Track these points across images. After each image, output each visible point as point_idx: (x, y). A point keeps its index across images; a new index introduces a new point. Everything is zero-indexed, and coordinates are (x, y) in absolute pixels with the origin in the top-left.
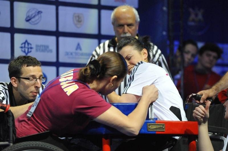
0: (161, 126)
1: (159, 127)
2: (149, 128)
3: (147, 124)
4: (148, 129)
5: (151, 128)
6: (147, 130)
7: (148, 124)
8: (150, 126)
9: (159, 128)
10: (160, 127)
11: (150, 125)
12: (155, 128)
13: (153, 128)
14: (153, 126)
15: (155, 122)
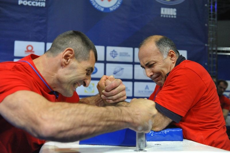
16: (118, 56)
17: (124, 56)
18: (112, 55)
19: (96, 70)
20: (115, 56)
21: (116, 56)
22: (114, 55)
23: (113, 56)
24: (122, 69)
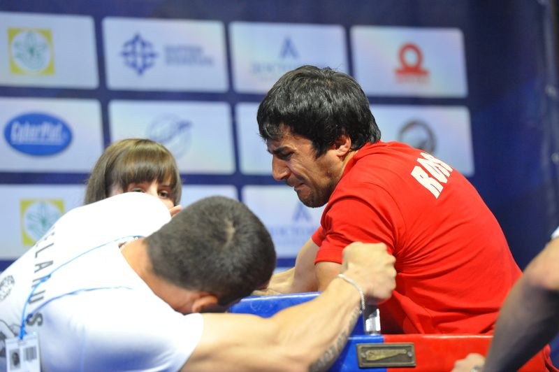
0: (403, 351)
1: (395, 354)
2: (364, 359)
3: (357, 348)
4: (360, 360)
5: (368, 359)
6: (358, 364)
7: (360, 346)
8: (368, 353)
9: (396, 358)
10: (400, 355)
11: (364, 349)
12: (382, 356)
13: (378, 358)
14: (376, 352)
15: (382, 341)
16: (159, 62)
17: (185, 61)
18: (131, 59)
19: (65, 136)
20: (145, 66)
21: (150, 65)
22: (139, 61)
23: (134, 65)
24: (184, 126)
